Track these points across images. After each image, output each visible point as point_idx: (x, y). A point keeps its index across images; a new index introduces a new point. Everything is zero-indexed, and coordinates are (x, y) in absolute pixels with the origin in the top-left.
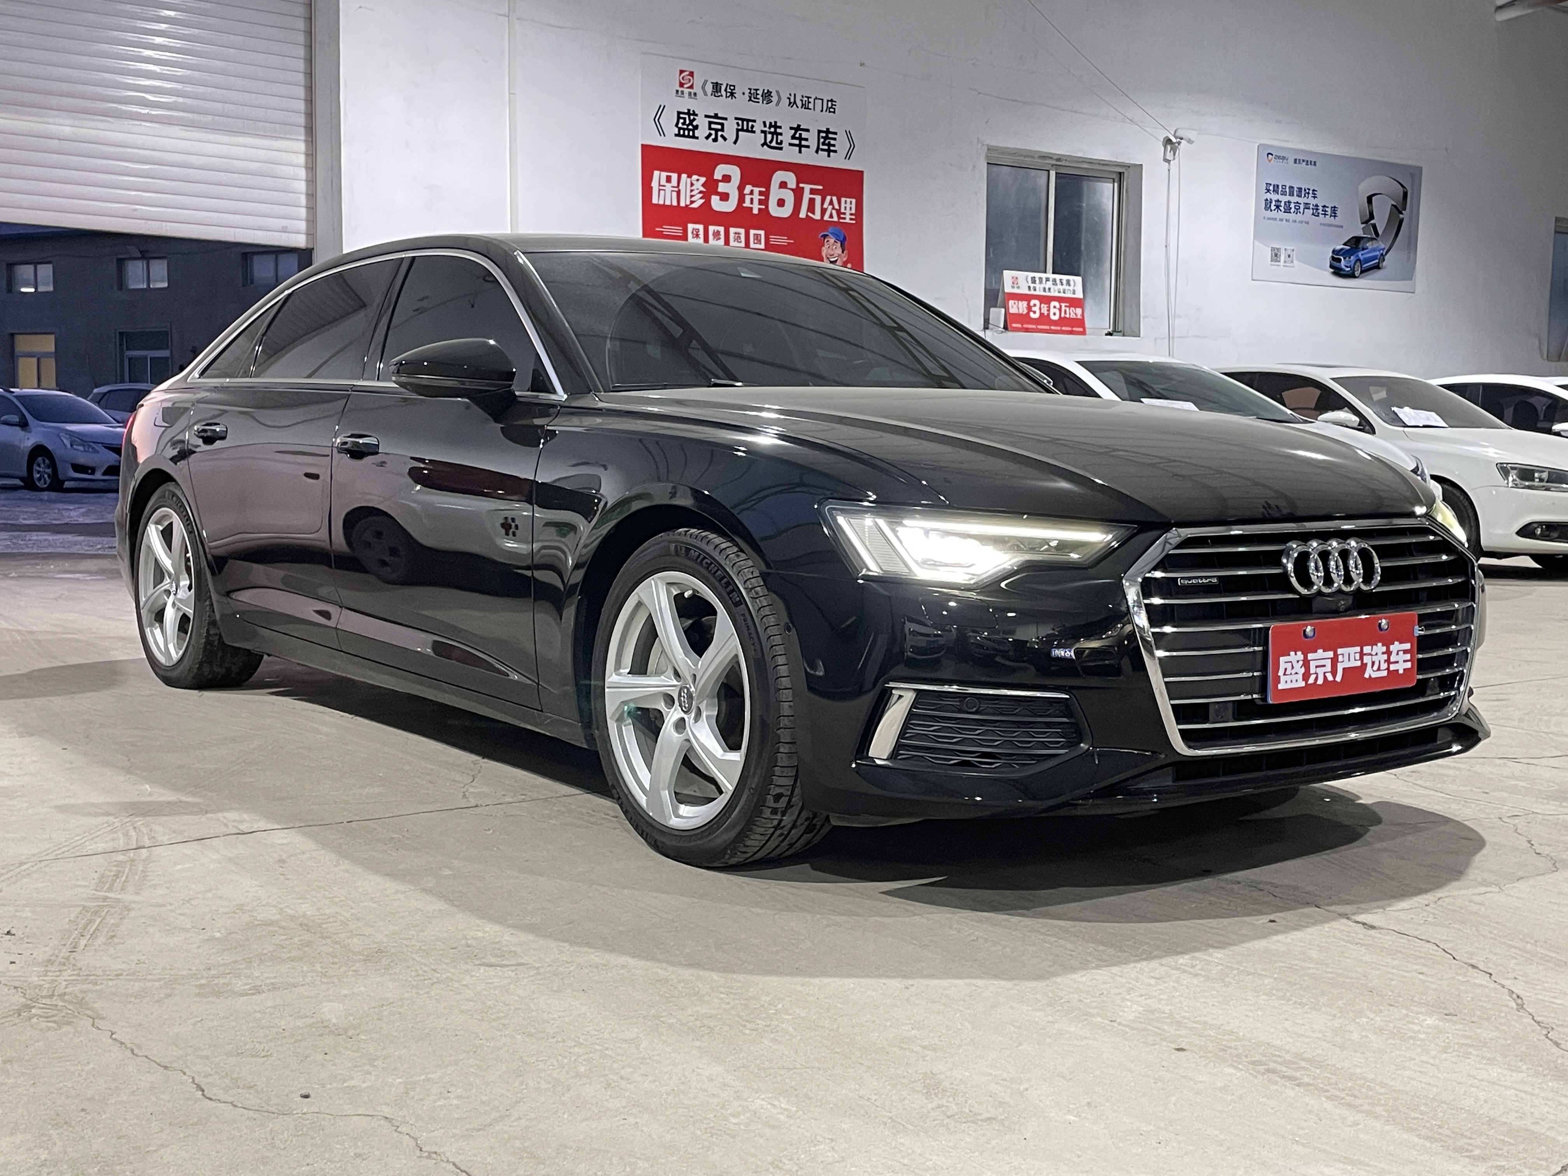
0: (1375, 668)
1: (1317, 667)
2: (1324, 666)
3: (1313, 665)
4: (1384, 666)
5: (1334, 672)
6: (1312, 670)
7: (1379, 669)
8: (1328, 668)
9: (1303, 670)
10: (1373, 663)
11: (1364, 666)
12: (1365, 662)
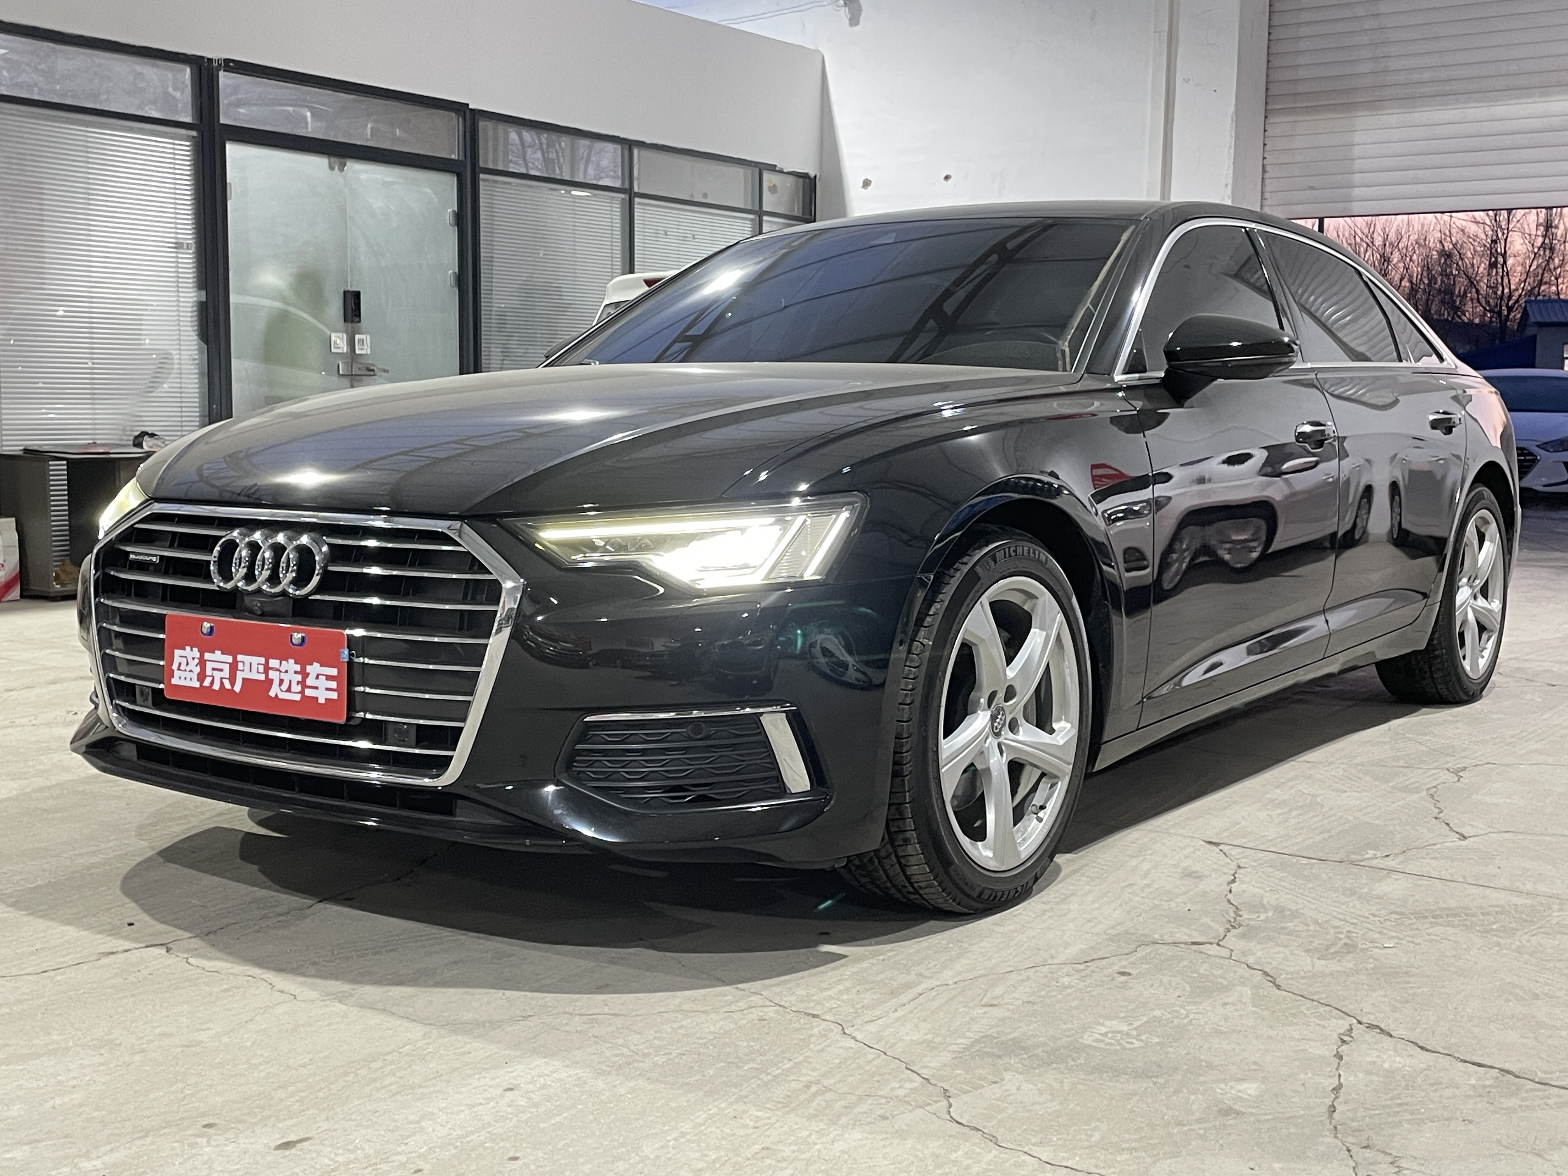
0: (285, 686)
1: (213, 669)
2: (221, 670)
3: (209, 666)
4: (297, 688)
5: (232, 680)
6: (209, 672)
7: (289, 690)
8: (226, 673)
9: (198, 669)
10: (281, 682)
11: (269, 682)
12: (270, 677)
